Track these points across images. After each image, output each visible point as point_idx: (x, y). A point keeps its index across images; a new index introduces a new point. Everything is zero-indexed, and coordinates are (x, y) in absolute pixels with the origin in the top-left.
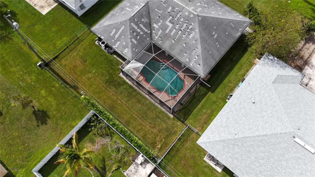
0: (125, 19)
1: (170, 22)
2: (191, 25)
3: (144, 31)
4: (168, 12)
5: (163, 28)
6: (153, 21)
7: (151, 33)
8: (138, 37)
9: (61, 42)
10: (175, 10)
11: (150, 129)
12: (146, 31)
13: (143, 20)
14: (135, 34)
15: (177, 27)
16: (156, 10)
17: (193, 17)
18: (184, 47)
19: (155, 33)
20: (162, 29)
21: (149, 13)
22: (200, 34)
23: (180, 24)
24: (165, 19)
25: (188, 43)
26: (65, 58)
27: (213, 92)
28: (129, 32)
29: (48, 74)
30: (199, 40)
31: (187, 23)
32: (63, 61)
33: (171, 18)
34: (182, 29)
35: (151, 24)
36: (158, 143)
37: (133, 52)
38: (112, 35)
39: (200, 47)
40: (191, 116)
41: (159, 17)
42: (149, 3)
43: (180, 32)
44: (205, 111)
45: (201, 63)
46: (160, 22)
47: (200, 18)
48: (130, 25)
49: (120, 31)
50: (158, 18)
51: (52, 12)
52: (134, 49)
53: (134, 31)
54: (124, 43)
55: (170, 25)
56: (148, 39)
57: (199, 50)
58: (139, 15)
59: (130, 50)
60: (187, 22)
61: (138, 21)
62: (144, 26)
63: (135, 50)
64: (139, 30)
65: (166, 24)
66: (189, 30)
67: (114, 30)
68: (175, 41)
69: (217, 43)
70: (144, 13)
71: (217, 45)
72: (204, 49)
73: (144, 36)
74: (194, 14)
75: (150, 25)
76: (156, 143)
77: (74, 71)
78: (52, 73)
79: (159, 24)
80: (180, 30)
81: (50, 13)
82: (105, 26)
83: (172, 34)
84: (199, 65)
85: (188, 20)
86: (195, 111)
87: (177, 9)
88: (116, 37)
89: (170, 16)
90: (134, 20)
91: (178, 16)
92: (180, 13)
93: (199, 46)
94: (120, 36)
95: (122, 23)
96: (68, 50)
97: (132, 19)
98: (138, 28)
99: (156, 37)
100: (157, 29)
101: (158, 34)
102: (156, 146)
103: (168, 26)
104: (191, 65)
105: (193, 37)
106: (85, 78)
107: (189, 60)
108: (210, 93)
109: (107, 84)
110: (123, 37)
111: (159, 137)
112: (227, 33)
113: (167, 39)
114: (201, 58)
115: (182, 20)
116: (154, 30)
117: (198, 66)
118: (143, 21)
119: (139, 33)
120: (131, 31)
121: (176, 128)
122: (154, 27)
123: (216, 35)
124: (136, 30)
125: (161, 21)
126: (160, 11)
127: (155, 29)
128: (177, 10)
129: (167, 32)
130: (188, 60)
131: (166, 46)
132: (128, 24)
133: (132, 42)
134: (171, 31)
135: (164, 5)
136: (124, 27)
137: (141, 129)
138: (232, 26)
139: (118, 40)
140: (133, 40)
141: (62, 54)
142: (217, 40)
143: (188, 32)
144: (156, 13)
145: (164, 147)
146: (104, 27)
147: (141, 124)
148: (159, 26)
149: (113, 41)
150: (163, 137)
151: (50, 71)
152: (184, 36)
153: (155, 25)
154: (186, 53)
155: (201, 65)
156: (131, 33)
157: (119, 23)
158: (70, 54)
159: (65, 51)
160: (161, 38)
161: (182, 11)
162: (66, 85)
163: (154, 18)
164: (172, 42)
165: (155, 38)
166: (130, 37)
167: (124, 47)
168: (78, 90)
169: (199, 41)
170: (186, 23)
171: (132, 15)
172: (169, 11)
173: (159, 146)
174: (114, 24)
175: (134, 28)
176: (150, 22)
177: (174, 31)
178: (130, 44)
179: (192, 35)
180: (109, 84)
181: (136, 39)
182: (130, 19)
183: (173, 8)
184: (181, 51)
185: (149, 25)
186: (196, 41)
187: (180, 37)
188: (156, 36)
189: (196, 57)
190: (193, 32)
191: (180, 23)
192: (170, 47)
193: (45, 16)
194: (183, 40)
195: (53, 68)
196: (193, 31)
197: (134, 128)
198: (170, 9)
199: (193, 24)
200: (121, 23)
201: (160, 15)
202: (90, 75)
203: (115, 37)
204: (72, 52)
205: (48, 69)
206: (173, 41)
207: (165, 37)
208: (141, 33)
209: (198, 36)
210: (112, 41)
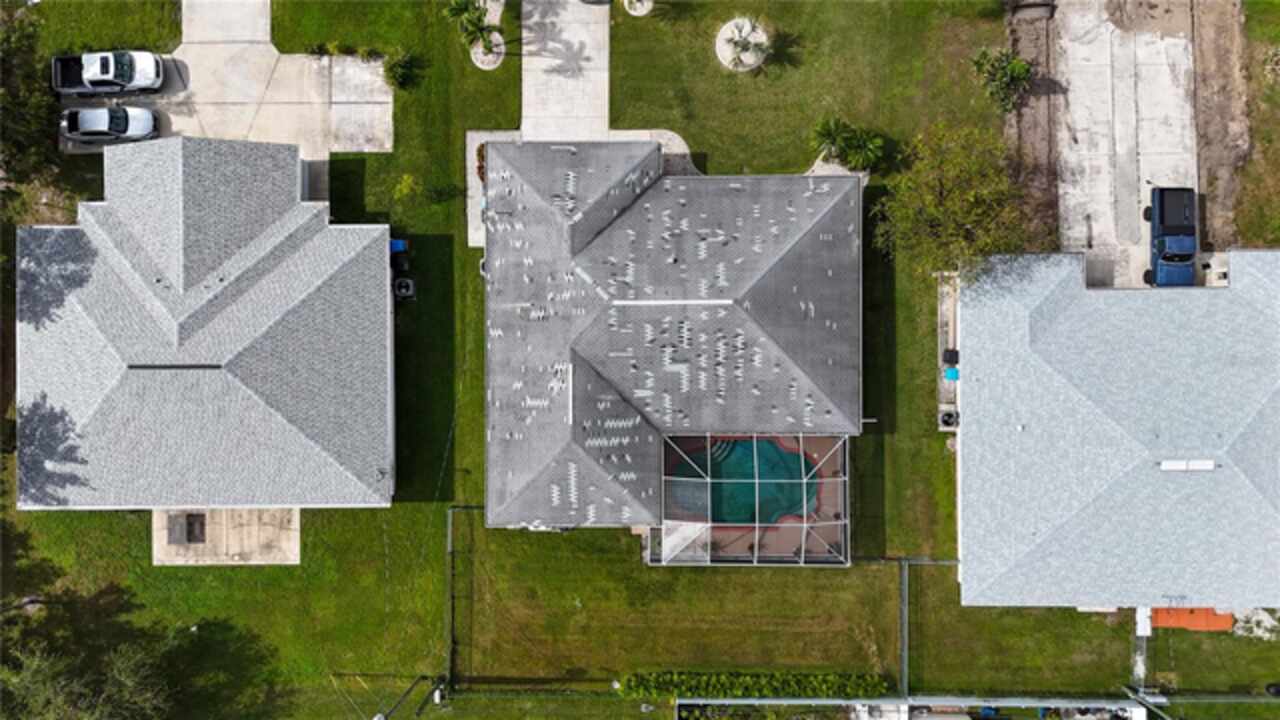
0: (563, 444)
1: (674, 360)
2: (737, 335)
3: (628, 429)
4: (652, 341)
5: (669, 384)
6: (625, 387)
7: (646, 419)
8: (628, 458)
9: (421, 596)
10: (666, 326)
11: (823, 629)
12: (629, 423)
13: (601, 406)
14: (614, 458)
15: (703, 361)
16: (612, 355)
17: (726, 316)
18: (756, 397)
19: (657, 411)
20: (666, 391)
21: (598, 374)
22: (778, 343)
23: (704, 351)
24: (653, 362)
25: (762, 382)
26: (476, 628)
27: (893, 429)
28: (598, 469)
29: (480, 698)
30: (784, 357)
31: (724, 337)
32: (481, 639)
33: (669, 350)
34: (720, 359)
35: (627, 394)
36: (865, 645)
37: (646, 504)
38: (556, 501)
39: (802, 374)
40: (888, 530)
41: (635, 367)
42: (577, 348)
43: (721, 370)
44: (909, 493)
45: (831, 406)
46: (647, 377)
47: (747, 304)
48: (588, 451)
49: (573, 481)
50: (633, 371)
51: (311, 539)
52: (643, 494)
53: (604, 454)
54: (608, 500)
55: (682, 368)
56: (651, 438)
57: (803, 381)
58: (584, 402)
59: (637, 506)
60: (720, 335)
61: (594, 423)
62: (617, 417)
63: (647, 492)
64: (615, 441)
65: (666, 373)
66: (740, 352)
67: (555, 490)
68: (724, 398)
69: (828, 323)
70: (589, 387)
71: (831, 326)
72: (812, 368)
73: (637, 439)
74: (725, 308)
75: (626, 400)
76: (860, 648)
77: (530, 640)
78: (485, 687)
79: (650, 383)
80: (719, 364)
81: (310, 545)
82: (521, 493)
83: (703, 385)
84: (828, 412)
85: (720, 328)
86: (887, 510)
87: (668, 319)
88: (573, 498)
89: (664, 346)
90: (584, 428)
91: (686, 334)
92: (686, 326)
93: (797, 372)
94: (581, 489)
95: (562, 462)
96: (461, 604)
97: (580, 432)
98: (609, 439)
99: (667, 418)
100: (653, 397)
101: (665, 408)
102: (866, 654)
103: (678, 374)
104: (808, 424)
105: (766, 360)
106: (572, 634)
107: (794, 417)
108: (887, 437)
109: (638, 605)
110: (592, 488)
111: (857, 631)
112: (830, 273)
113: (699, 407)
114: (823, 396)
115: (703, 337)
116: (647, 405)
117: (828, 416)
118: (606, 409)
119: (621, 444)
120: (601, 461)
121: (877, 583)
122: (640, 399)
123: (811, 306)
124: (608, 448)
125: (649, 373)
126: (624, 350)
127: (648, 401)
128: (671, 322)
129: (685, 388)
130: (791, 420)
131: (708, 422)
132: (580, 451)
133: (624, 484)
134: (694, 381)
135: (623, 331)
136: (572, 467)
137: (806, 644)
138: (828, 242)
139: (584, 502)
140: (624, 476)
141: (457, 624)
142: (822, 315)
143: (741, 357)
144: (619, 363)
145: (885, 641)
146: (516, 499)
147: (797, 636)
148: (651, 389)
149: (573, 513)
150: (864, 625)
151: (475, 687)
152: (738, 373)
153: (639, 393)
154: (774, 407)
155: (835, 410)
156: (604, 467)
157: (553, 464)
158: (477, 607)
159: (457, 610)
160: (680, 411)
161: (687, 318)
162: (547, 687)
163: (624, 378)
164: (716, 404)
165: (665, 423)
166: (610, 478)
167: (617, 508)
168: (587, 676)
169: (789, 363)
170: (719, 339)
171: (571, 422)
172: (649, 337)
173: (874, 648)
174: (541, 473)
175: (601, 449)
176: (621, 395)
177: (703, 375)
178: (626, 491)
179: (757, 359)
180: (643, 605)
181: (627, 468)
182: (575, 439)
183: (656, 324)
184: (759, 409)
185: (627, 404)
186: (777, 365)
187: (732, 382)
188: (665, 414)
189: (808, 401)
190: (756, 349)
191: (704, 347)
192: (723, 418)
193: (306, 565)
194: (744, 383)
195: (475, 674)
196: (752, 346)
197: (790, 655)
198: (649, 332)
199: (740, 331)
200: (557, 462)
201: (633, 362)
202: (578, 617)
203: (571, 503)
204: (476, 598)
205: (465, 686)
206: (720, 401)
207: (689, 403)
208: (626, 441)
209: (775, 352)
210: (570, 516)
